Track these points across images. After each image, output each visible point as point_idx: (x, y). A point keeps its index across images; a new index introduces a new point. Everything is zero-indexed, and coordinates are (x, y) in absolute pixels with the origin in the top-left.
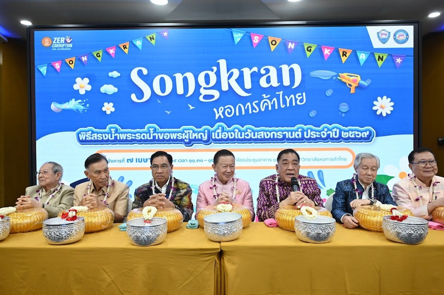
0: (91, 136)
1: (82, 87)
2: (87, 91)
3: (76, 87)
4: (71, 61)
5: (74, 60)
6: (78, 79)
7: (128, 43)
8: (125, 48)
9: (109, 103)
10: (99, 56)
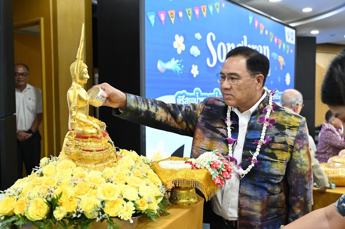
0: (185, 100)
1: (179, 46)
2: (182, 51)
3: (175, 45)
4: (172, 14)
5: (174, 14)
6: (177, 36)
7: (206, 6)
8: (204, 11)
9: (195, 65)
10: (189, 15)
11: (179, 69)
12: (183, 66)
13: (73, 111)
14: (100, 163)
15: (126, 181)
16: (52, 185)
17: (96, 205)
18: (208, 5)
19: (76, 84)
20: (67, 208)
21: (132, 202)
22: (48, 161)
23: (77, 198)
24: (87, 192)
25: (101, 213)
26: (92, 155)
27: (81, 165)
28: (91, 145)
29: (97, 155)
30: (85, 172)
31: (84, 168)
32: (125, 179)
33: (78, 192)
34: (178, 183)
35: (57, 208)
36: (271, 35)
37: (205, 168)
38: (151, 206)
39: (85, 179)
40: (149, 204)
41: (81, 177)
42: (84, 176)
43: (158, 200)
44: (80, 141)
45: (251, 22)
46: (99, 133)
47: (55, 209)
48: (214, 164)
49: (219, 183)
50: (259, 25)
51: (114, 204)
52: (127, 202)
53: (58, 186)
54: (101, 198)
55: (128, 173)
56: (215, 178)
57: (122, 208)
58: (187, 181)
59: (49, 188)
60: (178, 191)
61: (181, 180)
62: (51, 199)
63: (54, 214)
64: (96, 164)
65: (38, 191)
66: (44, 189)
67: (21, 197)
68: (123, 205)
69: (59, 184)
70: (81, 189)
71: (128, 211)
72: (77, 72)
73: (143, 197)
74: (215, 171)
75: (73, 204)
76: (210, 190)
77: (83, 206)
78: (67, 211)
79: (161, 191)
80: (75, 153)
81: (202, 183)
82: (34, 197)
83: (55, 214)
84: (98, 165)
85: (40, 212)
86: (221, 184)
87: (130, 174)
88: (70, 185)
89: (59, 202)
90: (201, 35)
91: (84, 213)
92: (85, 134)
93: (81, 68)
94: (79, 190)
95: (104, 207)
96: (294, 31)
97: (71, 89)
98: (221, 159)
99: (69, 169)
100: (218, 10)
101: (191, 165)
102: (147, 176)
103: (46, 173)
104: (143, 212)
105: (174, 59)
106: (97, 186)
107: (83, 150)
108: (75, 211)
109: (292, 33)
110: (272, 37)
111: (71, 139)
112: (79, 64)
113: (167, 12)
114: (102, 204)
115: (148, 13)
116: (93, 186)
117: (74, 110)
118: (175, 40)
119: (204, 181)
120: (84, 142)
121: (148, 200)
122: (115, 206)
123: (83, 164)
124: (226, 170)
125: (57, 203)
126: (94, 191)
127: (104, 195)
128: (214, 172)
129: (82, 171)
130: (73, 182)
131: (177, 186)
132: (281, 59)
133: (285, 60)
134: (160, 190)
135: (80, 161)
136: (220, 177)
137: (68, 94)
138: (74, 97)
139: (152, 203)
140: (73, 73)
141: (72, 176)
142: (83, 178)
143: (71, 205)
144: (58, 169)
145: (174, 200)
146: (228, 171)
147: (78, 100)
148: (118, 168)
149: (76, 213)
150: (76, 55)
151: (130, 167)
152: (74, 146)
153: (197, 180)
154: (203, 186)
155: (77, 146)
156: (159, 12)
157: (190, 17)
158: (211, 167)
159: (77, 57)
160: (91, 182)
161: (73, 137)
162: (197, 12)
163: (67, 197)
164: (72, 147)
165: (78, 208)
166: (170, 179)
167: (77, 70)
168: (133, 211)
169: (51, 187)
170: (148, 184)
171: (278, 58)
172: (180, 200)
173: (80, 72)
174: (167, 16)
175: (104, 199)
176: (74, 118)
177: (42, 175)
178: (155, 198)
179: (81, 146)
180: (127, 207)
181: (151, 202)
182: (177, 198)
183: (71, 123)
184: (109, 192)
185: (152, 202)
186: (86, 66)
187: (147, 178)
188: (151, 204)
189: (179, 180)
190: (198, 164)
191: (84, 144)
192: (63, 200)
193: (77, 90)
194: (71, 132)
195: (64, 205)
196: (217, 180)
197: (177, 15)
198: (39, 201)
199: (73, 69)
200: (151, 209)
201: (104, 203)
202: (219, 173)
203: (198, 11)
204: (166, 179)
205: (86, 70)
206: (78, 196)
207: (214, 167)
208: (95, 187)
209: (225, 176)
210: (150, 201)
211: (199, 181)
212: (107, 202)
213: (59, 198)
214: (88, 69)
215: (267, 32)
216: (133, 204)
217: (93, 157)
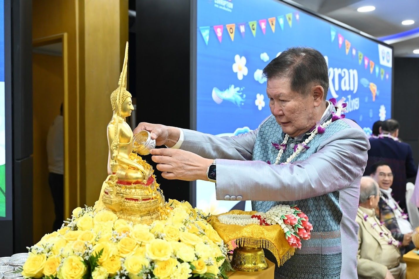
1: (240, 70)
2: (244, 76)
3: (235, 68)
4: (231, 28)
5: (234, 28)
6: (237, 57)
7: (274, 18)
8: (272, 24)
9: (260, 95)
10: (254, 29)
11: (239, 99)
12: (244, 96)
13: (114, 150)
14: (146, 216)
15: (179, 238)
16: (90, 241)
17: (144, 265)
18: (278, 17)
19: (118, 116)
20: (109, 268)
21: (188, 263)
22: (83, 212)
23: (120, 257)
24: (132, 250)
25: (151, 276)
26: (137, 204)
27: (123, 217)
28: (136, 192)
29: (143, 205)
30: (130, 226)
31: (128, 221)
32: (178, 236)
33: (122, 249)
34: (243, 243)
35: (96, 268)
36: (360, 56)
37: (277, 224)
38: (210, 269)
39: (130, 234)
40: (208, 266)
41: (125, 232)
42: (128, 230)
43: (218, 262)
44: (123, 187)
45: (333, 38)
46: (145, 178)
47: (93, 270)
48: (289, 219)
49: (294, 243)
50: (344, 42)
51: (166, 266)
52: (182, 264)
53: (97, 242)
54: (149, 257)
55: (182, 228)
56: (290, 236)
57: (176, 270)
58: (255, 240)
59: (86, 243)
60: (242, 253)
61: (246, 238)
62: (88, 258)
63: (92, 275)
64: (141, 216)
65: (72, 247)
66: (80, 245)
67: (52, 254)
68: (177, 266)
69: (97, 240)
70: (125, 245)
71: (183, 274)
72: (119, 102)
73: (200, 258)
74: (290, 228)
75: (116, 264)
76: (283, 252)
77: (128, 267)
78: (108, 273)
79: (222, 252)
80: (116, 202)
81: (273, 243)
82: (68, 255)
83: (94, 276)
84: (145, 218)
85: (75, 273)
86: (297, 245)
87: (184, 229)
88: (111, 241)
89: (99, 261)
90: (268, 55)
91: (129, 276)
92: (129, 179)
93: (124, 98)
94: (122, 247)
95: (153, 268)
96: (390, 50)
97: (112, 123)
98: (297, 214)
99: (109, 221)
100: (290, 23)
101: (259, 221)
102: (205, 233)
103: (81, 226)
104: (201, 276)
105: (233, 86)
106: (144, 243)
107: (126, 199)
108: (119, 273)
109: (388, 53)
110: (362, 57)
111: (111, 185)
112: (122, 92)
113: (225, 26)
114: (151, 265)
115: (201, 28)
116: (140, 243)
117: (116, 149)
118: (234, 62)
119: (275, 240)
120: (128, 189)
121: (207, 261)
122: (167, 267)
123: (125, 216)
124: (304, 228)
125: (97, 262)
126: (141, 249)
127: (154, 253)
128: (289, 230)
129: (125, 225)
130: (115, 237)
131: (242, 246)
132: (373, 87)
133: (378, 89)
134: (221, 250)
135: (122, 213)
136: (296, 236)
137: (109, 129)
138: (116, 133)
139: (213, 265)
140: (114, 104)
141: (113, 230)
142: (127, 233)
143: (112, 265)
144: (95, 222)
145: (237, 265)
146: (305, 229)
147: (120, 137)
148: (169, 222)
149: (119, 275)
150: (118, 80)
151: (184, 221)
152: (115, 193)
153: (267, 238)
154: (275, 246)
155: (119, 193)
156: (214, 26)
157: (254, 32)
158: (284, 223)
159: (120, 83)
160: (136, 237)
161: (115, 182)
162: (263, 26)
163: (108, 255)
164: (113, 195)
165: (122, 270)
166: (233, 237)
167: (119, 99)
168: (189, 274)
169: (88, 243)
170: (207, 241)
171: (369, 85)
172: (245, 264)
173: (123, 102)
174: (225, 31)
175: (154, 258)
176: (115, 159)
177: (76, 228)
178: (215, 260)
179: (123, 194)
180: (182, 269)
181: (211, 264)
182: (241, 262)
183: (111, 165)
184: (160, 251)
185: (213, 263)
186: (130, 95)
187: (204, 236)
188: (211, 266)
189: (245, 238)
190: (268, 219)
191: (128, 190)
192: (103, 258)
193: (119, 124)
194: (112, 176)
195: (105, 265)
196: (292, 239)
197: (238, 29)
198: (74, 260)
199: (114, 98)
200: (210, 272)
201: (153, 264)
202: (294, 232)
203: (265, 25)
204: (229, 237)
205: (129, 100)
206: (122, 255)
207: (288, 223)
208: (143, 244)
209: (302, 235)
210: (209, 263)
211: (270, 240)
212: (156, 262)
213: (98, 256)
214: (132, 98)
215: (354, 52)
216: (189, 266)
217: (138, 208)
